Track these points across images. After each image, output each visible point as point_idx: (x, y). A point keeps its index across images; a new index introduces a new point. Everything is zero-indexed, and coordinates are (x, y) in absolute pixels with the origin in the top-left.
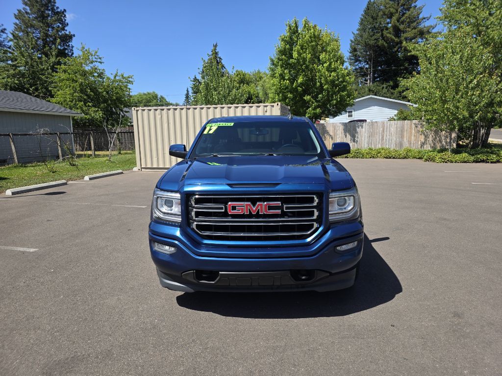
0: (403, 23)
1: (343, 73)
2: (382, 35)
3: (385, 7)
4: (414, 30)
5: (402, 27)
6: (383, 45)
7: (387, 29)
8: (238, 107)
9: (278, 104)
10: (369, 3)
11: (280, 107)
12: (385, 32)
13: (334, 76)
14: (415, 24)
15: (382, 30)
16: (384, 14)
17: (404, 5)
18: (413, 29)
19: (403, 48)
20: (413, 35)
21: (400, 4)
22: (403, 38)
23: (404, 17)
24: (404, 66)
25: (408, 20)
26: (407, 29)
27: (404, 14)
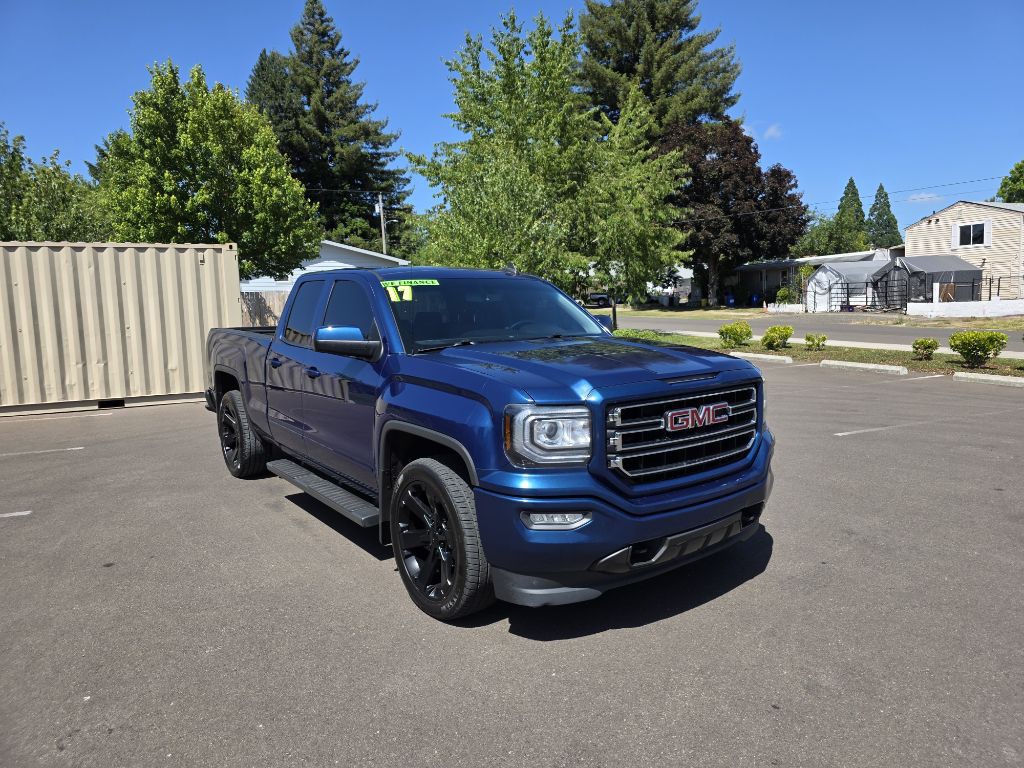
0: (330, 107)
1: (296, 192)
2: (297, 123)
3: (296, 71)
4: (352, 125)
5: (329, 115)
6: (300, 143)
7: (305, 114)
8: (123, 249)
9: (231, 247)
10: (263, 56)
11: (236, 253)
12: (302, 120)
13: (278, 196)
14: (353, 114)
15: (296, 115)
16: (294, 84)
17: (329, 75)
18: (351, 122)
19: (337, 155)
20: (352, 134)
21: (322, 73)
22: (334, 137)
23: (331, 99)
24: (342, 188)
25: (340, 105)
26: (341, 121)
27: (330, 93)
